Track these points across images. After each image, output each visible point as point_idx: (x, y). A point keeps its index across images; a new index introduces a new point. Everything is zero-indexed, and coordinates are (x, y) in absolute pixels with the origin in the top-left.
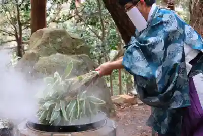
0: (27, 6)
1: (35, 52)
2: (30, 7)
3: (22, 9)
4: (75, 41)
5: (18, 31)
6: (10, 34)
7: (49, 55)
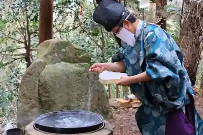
0: (36, 18)
1: (42, 60)
2: (38, 19)
3: (31, 20)
4: (78, 52)
5: (27, 39)
6: (19, 42)
7: (55, 63)
